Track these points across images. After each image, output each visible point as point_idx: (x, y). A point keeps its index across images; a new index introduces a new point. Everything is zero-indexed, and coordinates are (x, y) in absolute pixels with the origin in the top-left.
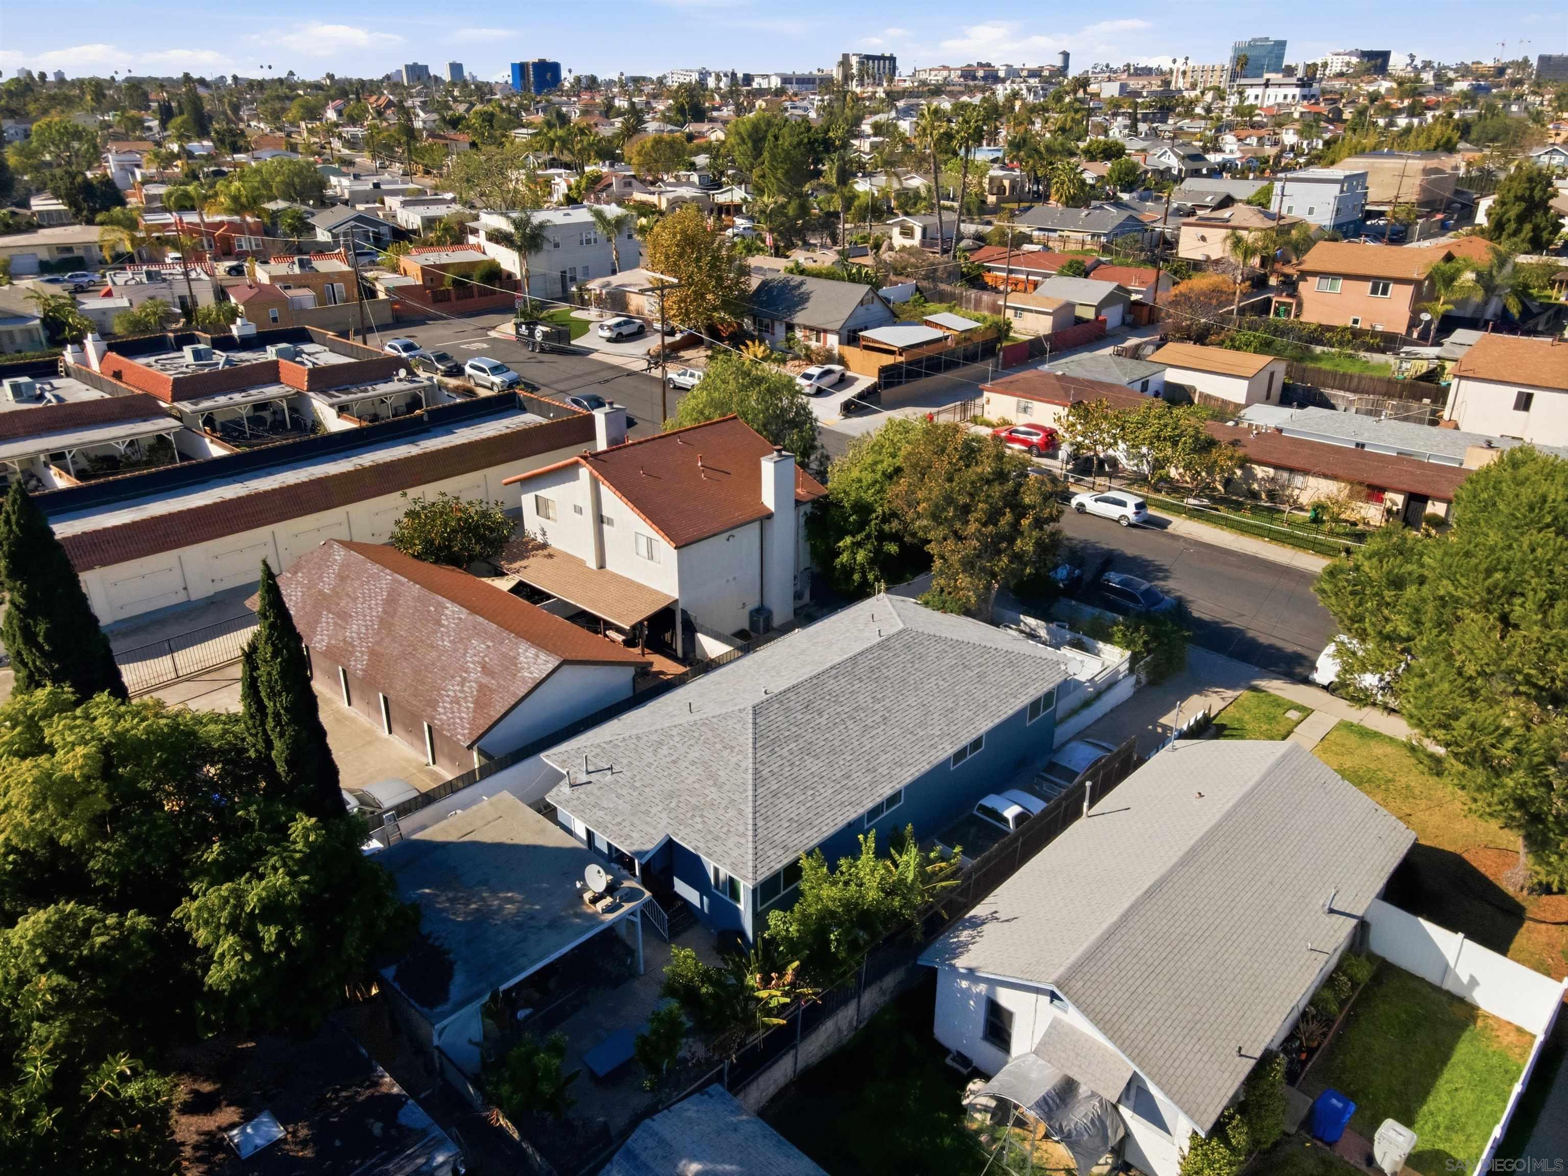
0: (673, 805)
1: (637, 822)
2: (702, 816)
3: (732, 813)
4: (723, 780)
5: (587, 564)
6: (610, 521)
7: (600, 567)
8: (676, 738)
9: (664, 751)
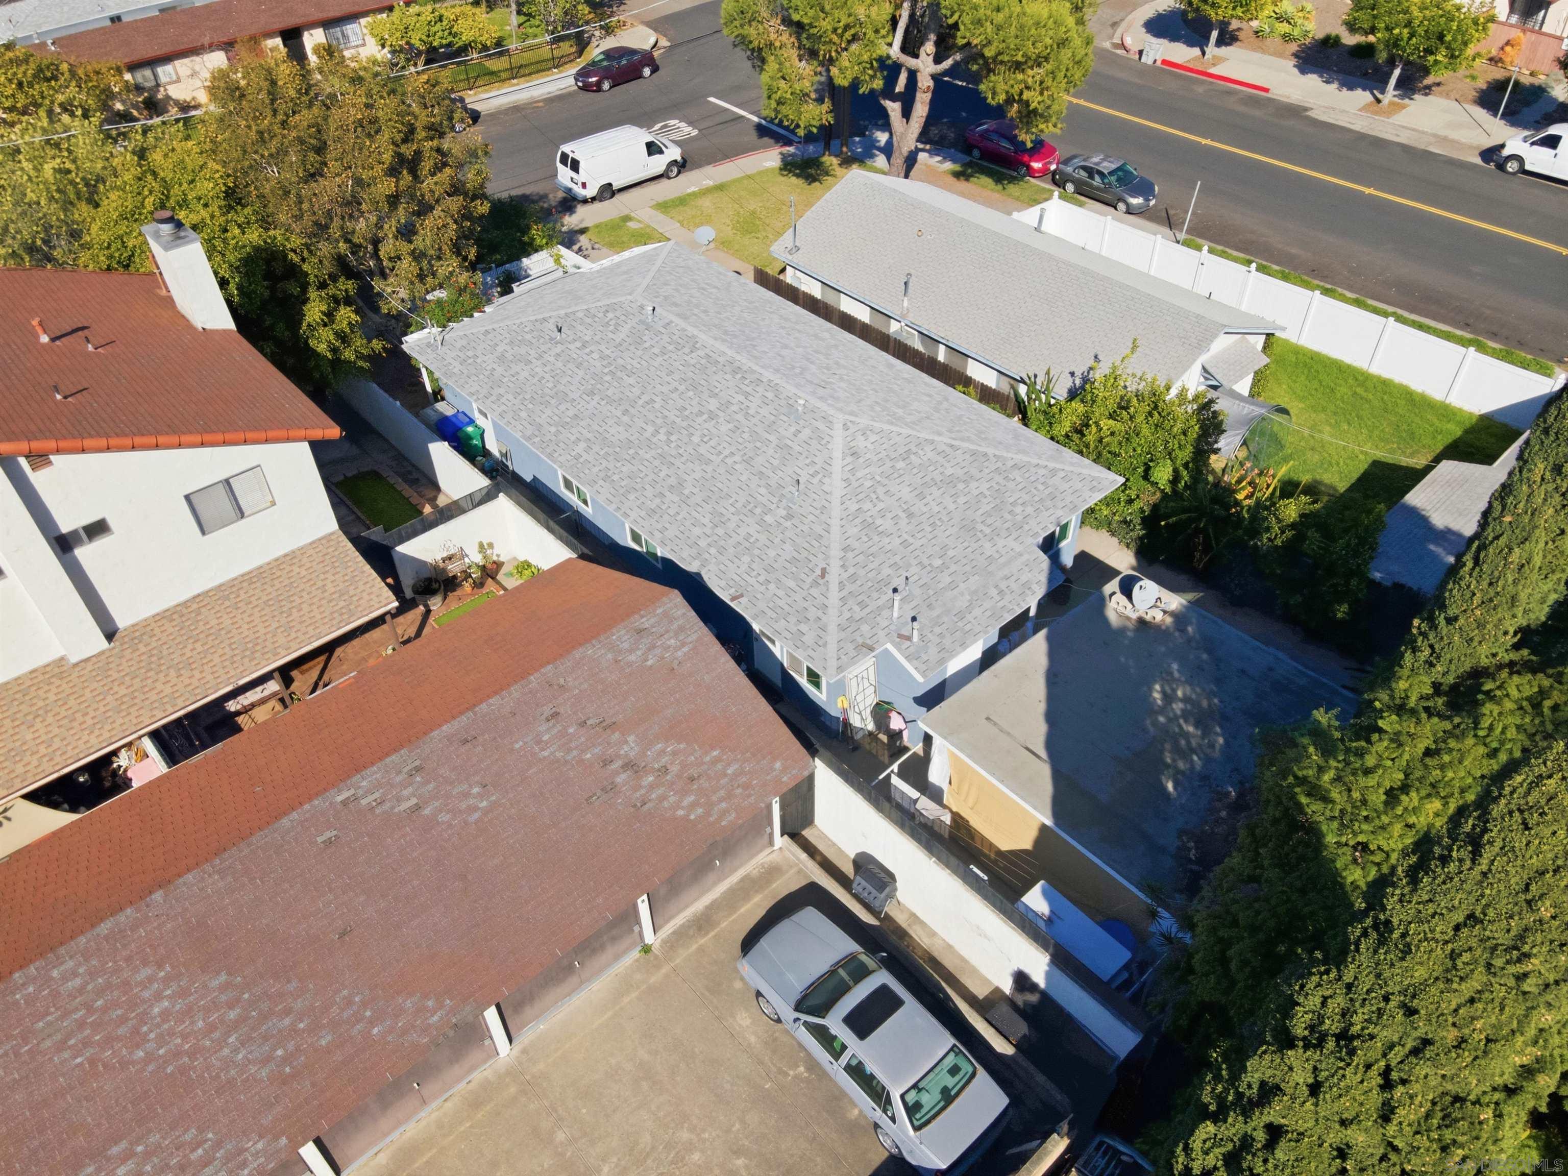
1: (1006, 572)
2: (1013, 504)
3: (1016, 474)
4: (960, 472)
5: (74, 659)
6: (97, 529)
7: (110, 636)
8: (867, 506)
9: (886, 524)
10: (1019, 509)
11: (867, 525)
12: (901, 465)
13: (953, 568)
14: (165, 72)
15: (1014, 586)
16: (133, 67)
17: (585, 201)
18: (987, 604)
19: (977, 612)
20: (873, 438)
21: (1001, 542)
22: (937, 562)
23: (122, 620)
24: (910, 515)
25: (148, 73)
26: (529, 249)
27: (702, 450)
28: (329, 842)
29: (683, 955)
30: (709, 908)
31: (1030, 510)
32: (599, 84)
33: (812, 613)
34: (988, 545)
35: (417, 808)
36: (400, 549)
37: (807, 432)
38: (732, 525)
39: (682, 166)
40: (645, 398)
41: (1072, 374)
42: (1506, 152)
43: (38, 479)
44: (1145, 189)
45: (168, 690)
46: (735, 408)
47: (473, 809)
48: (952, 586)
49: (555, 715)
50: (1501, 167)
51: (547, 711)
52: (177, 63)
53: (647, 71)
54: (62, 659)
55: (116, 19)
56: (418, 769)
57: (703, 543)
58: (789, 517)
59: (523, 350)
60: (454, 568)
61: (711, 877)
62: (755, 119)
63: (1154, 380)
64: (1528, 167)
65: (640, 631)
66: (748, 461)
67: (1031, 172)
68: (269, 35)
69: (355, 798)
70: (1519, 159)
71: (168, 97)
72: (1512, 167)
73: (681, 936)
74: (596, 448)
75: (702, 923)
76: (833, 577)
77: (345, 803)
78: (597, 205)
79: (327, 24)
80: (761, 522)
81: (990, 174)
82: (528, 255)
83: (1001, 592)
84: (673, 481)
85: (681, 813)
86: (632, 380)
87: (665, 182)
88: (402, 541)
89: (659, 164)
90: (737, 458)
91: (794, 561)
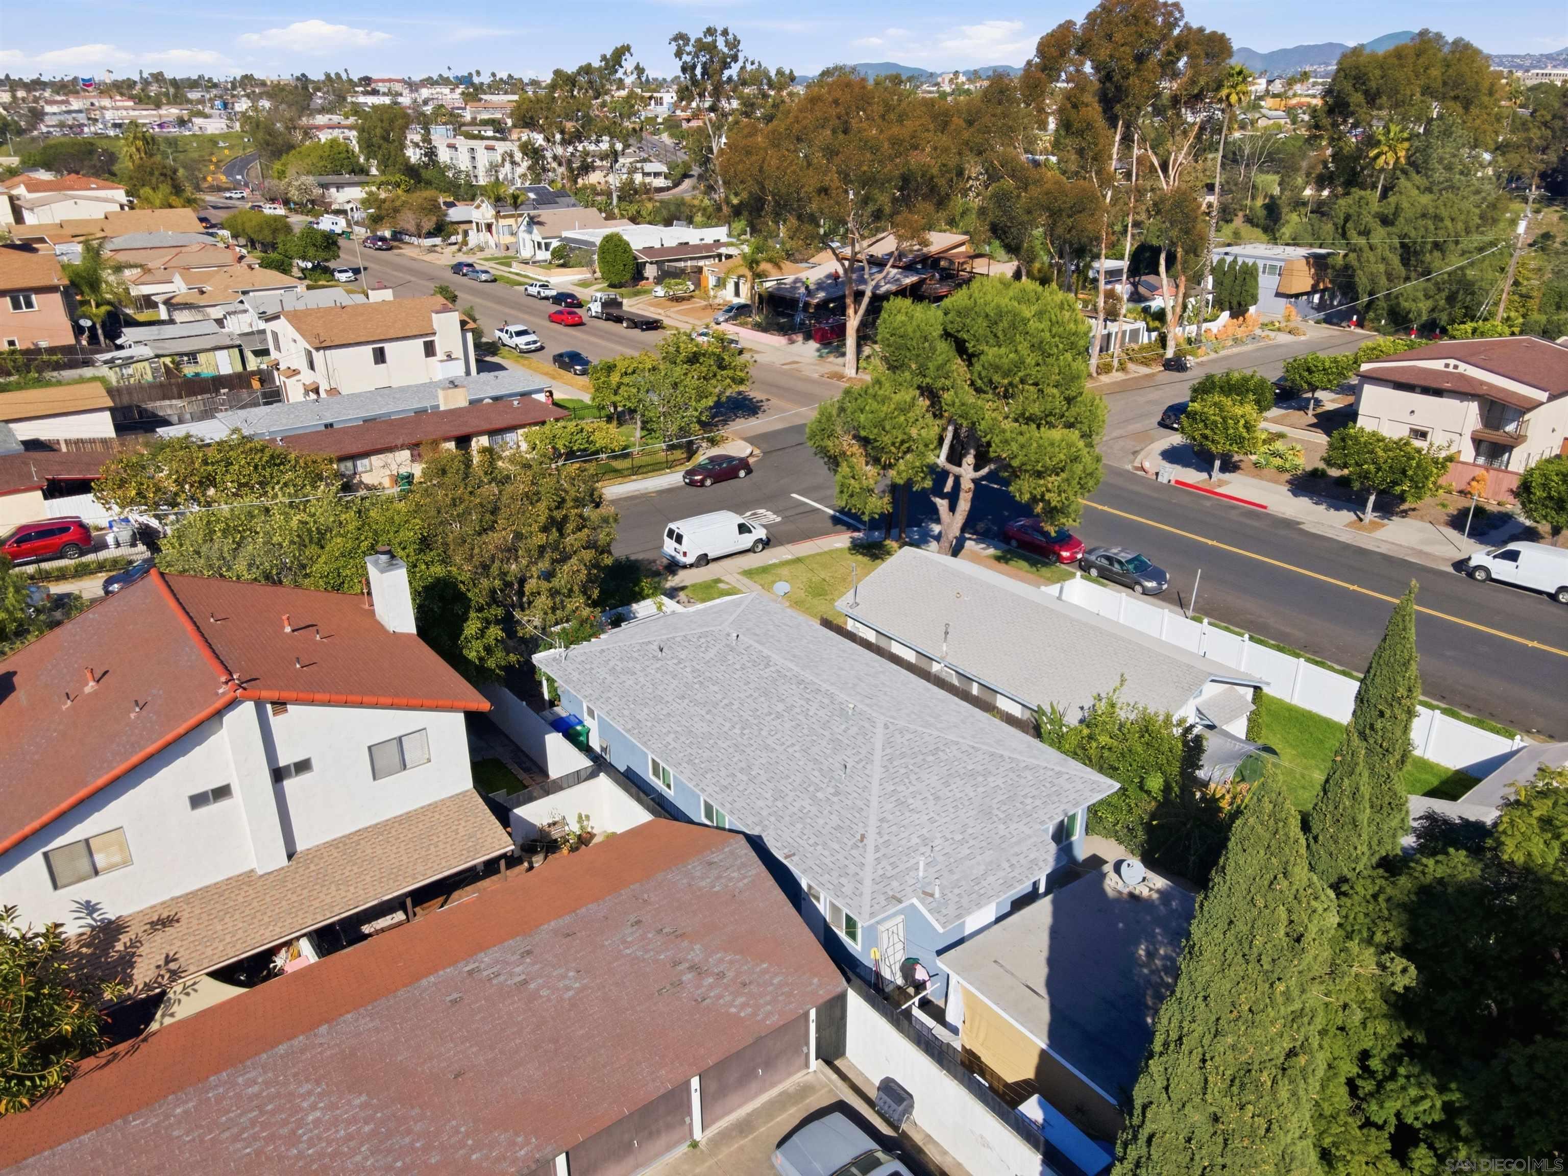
0: (1002, 816)
1: (1016, 849)
2: (1025, 796)
3: (1028, 774)
4: (980, 768)
5: (260, 872)
6: (303, 766)
7: (290, 856)
8: (901, 788)
9: (916, 803)
10: (1029, 801)
11: (900, 803)
12: (930, 758)
13: (972, 842)
14: (362, 464)
15: (1023, 862)
16: (341, 459)
17: (685, 567)
18: (1001, 874)
19: (991, 879)
20: (908, 736)
21: (1013, 826)
22: (958, 837)
23: (301, 846)
24: (937, 798)
25: (349, 464)
26: (639, 597)
27: (769, 741)
28: (454, 1002)
29: (725, 1152)
30: (749, 1115)
31: (1038, 802)
32: (702, 482)
33: (852, 869)
34: (1002, 827)
35: (525, 982)
36: (518, 811)
37: (854, 730)
38: (789, 799)
39: (766, 543)
40: (726, 701)
41: (1082, 708)
42: (1473, 563)
43: (277, 722)
44: (1158, 576)
45: (328, 900)
46: (798, 710)
47: (568, 988)
48: (970, 857)
49: (638, 922)
50: (1471, 574)
51: (633, 918)
52: (373, 458)
53: (742, 473)
54: (252, 871)
55: (329, 426)
56: (529, 953)
57: (765, 813)
58: (837, 793)
59: (631, 664)
60: (556, 833)
61: (754, 1086)
62: (831, 512)
63: (1145, 709)
64: (1494, 576)
65: (710, 864)
66: (805, 751)
67: (1060, 560)
68: (447, 439)
69: (478, 970)
70: (1486, 570)
71: (361, 482)
72: (1480, 575)
73: (724, 1137)
74: (683, 739)
75: (744, 1127)
76: (870, 841)
77: (470, 973)
78: (694, 571)
79: (492, 433)
80: (813, 798)
81: (1026, 559)
82: (637, 601)
83: (1012, 865)
84: (743, 765)
85: (733, 1010)
86: (716, 688)
87: (751, 555)
88: (519, 804)
89: (747, 540)
90: (797, 748)
91: (838, 828)
